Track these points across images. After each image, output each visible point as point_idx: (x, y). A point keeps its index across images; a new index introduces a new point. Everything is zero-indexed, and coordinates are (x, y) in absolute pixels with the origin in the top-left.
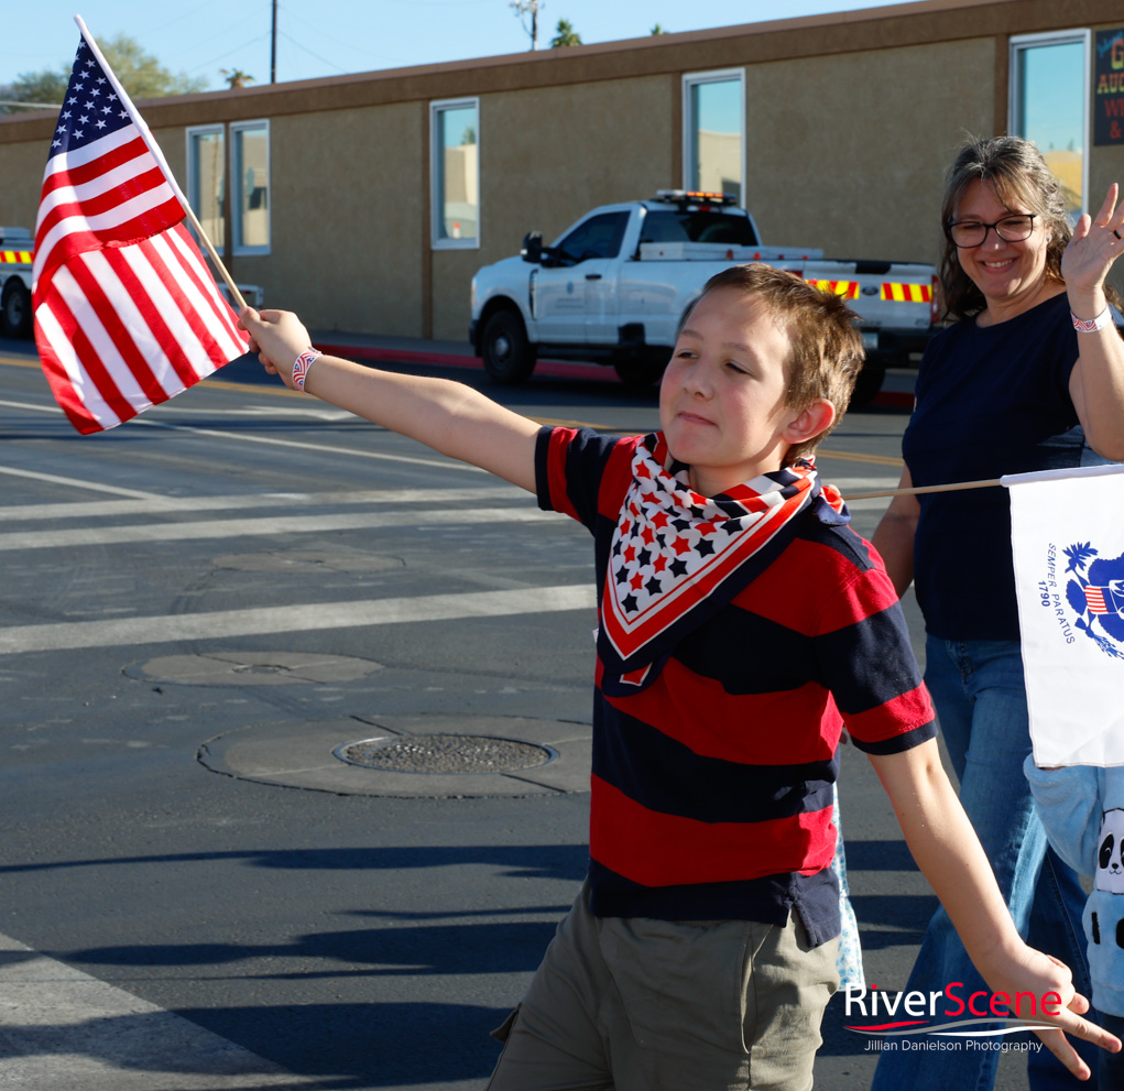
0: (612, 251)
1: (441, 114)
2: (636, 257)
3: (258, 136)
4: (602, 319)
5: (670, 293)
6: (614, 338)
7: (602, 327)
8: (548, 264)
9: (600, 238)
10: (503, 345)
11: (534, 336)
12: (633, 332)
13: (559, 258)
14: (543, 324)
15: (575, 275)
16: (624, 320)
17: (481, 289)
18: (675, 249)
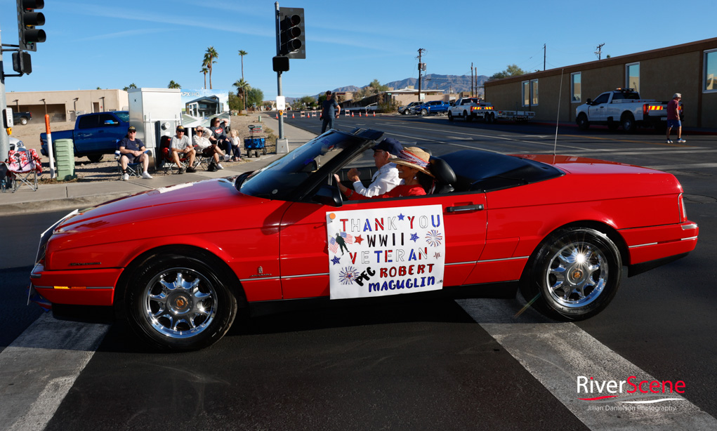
0: (606, 102)
1: (573, 76)
2: (611, 103)
3: (536, 82)
4: (604, 116)
5: (619, 110)
6: (606, 120)
7: (604, 117)
8: (592, 105)
9: (604, 99)
10: (583, 122)
11: (589, 120)
12: (610, 118)
13: (595, 104)
14: (591, 117)
15: (598, 107)
16: (608, 116)
17: (578, 110)
18: (620, 100)
